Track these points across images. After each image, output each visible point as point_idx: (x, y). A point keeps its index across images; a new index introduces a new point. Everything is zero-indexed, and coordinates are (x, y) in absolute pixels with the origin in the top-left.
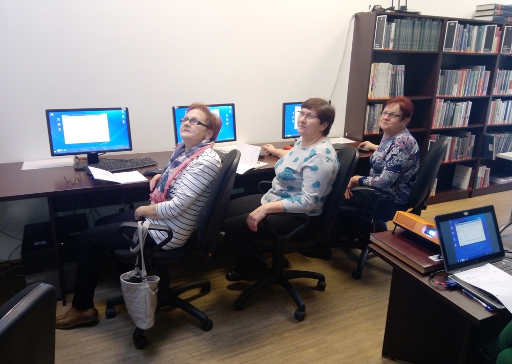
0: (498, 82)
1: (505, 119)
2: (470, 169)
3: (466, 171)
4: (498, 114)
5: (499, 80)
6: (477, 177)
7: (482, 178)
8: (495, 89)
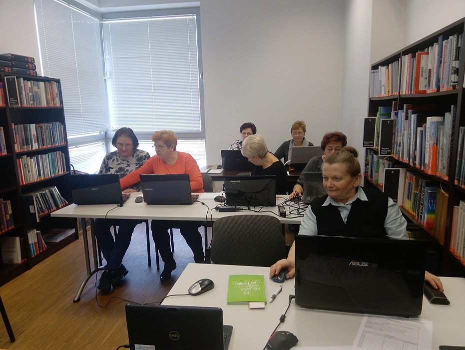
0: (18, 138)
1: (40, 175)
2: (18, 239)
3: (14, 243)
4: (29, 172)
5: (17, 135)
6: (29, 245)
7: (35, 243)
8: (16, 145)
